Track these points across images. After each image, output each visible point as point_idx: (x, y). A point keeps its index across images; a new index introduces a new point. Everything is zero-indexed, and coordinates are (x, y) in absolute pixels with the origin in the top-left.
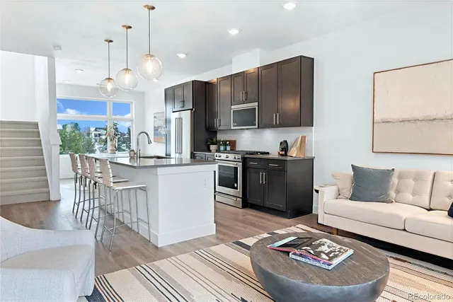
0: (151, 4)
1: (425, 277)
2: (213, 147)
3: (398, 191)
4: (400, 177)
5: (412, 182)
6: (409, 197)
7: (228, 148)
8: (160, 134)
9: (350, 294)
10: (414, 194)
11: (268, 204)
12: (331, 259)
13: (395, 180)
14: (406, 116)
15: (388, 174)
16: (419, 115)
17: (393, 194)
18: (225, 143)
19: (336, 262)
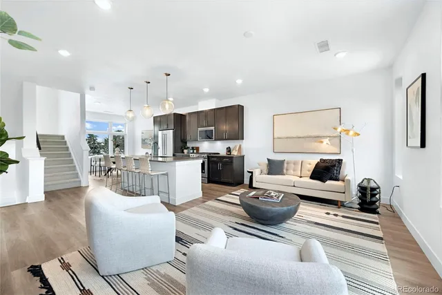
0: (168, 73)
1: (309, 206)
2: (185, 151)
3: (287, 170)
4: (288, 163)
5: (292, 165)
6: (292, 172)
7: (195, 151)
8: (146, 143)
9: (291, 209)
10: (294, 170)
11: (222, 180)
12: (278, 198)
13: (285, 165)
14: (289, 135)
15: (282, 162)
16: (294, 136)
17: (285, 171)
18: (193, 148)
19: (280, 198)
